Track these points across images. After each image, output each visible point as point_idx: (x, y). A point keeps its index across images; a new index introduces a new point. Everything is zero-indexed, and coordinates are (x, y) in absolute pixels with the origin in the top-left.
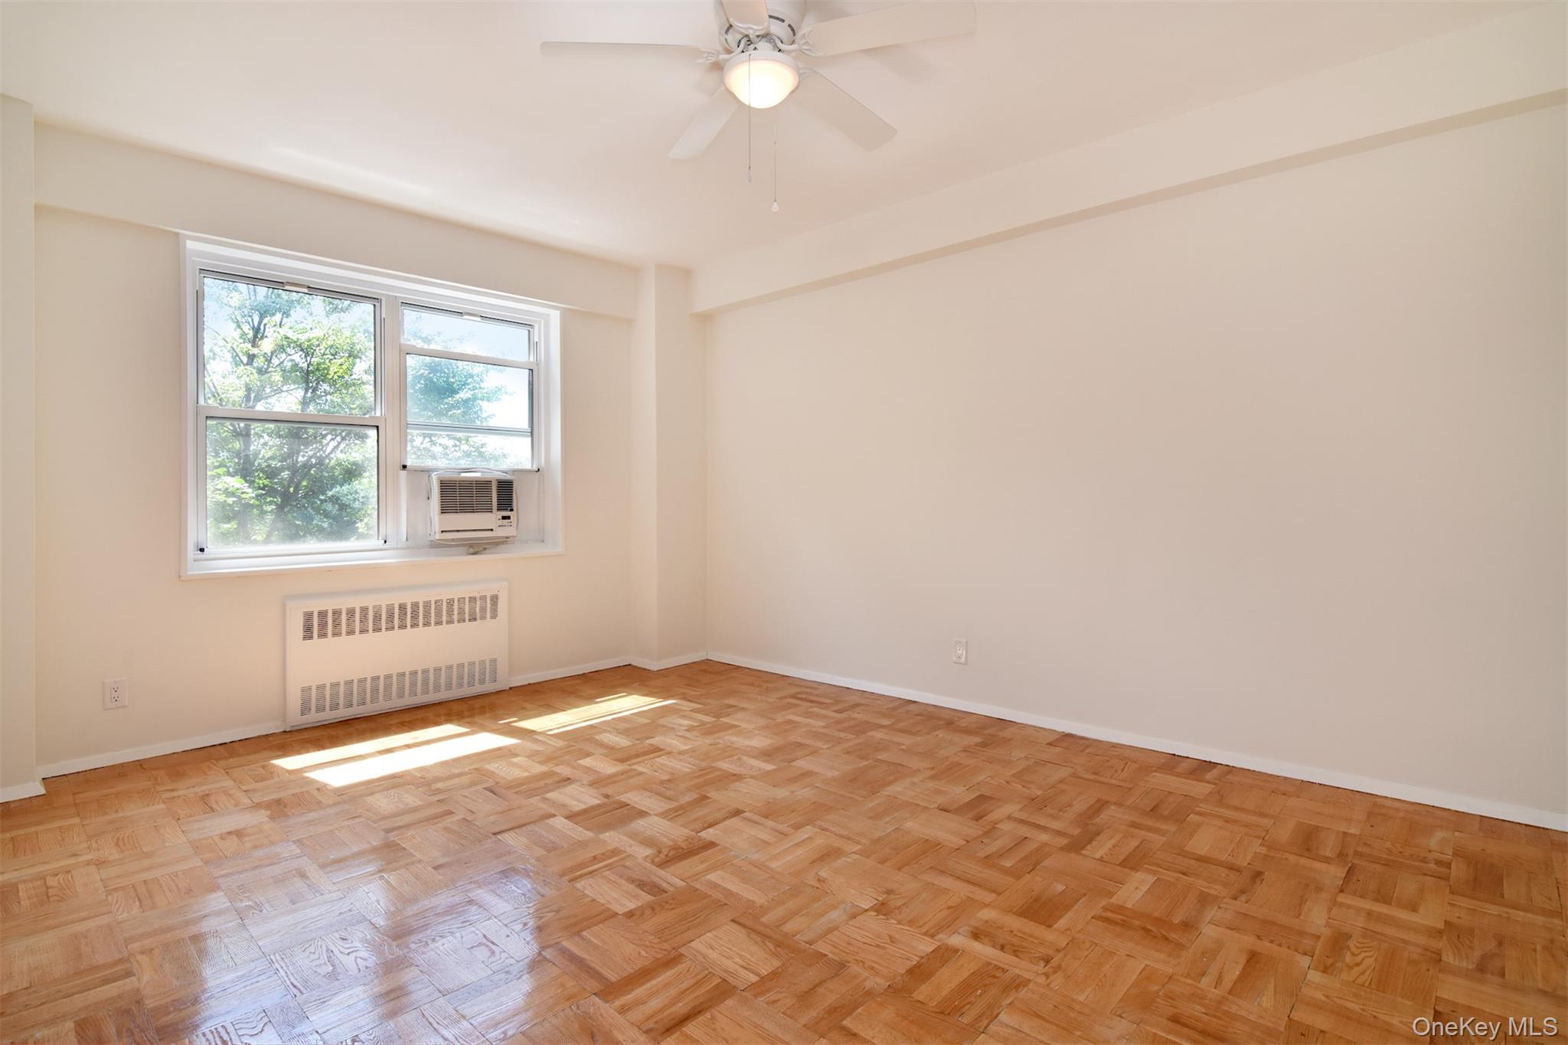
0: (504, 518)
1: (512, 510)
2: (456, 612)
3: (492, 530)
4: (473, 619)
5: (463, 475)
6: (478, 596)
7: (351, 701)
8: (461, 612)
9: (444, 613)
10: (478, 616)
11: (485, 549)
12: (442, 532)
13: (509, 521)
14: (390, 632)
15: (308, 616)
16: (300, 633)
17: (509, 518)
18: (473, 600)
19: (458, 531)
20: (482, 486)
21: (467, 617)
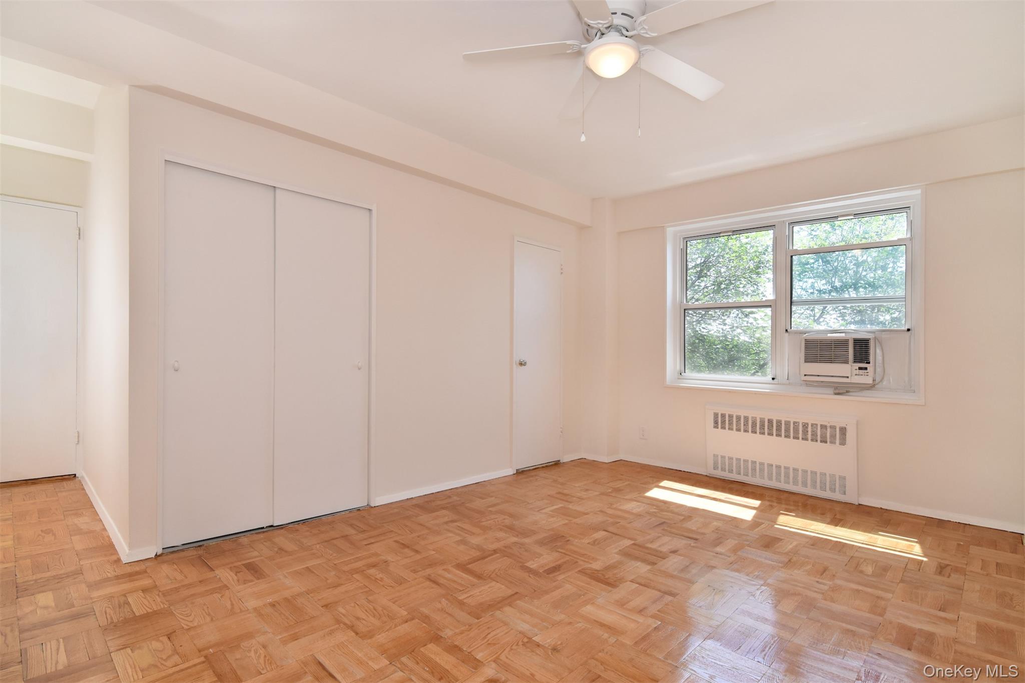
0: (860, 368)
1: (869, 363)
2: (810, 433)
3: (848, 377)
4: (824, 441)
5: (829, 335)
6: (828, 425)
7: (740, 471)
8: (814, 434)
9: (801, 432)
10: (828, 440)
11: (847, 392)
12: (805, 375)
13: (866, 371)
14: (762, 436)
15: (716, 415)
16: (712, 424)
17: (866, 369)
18: (823, 427)
19: (818, 376)
20: (843, 343)
21: (819, 439)
